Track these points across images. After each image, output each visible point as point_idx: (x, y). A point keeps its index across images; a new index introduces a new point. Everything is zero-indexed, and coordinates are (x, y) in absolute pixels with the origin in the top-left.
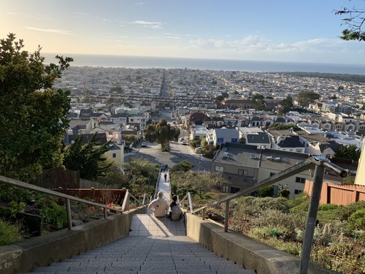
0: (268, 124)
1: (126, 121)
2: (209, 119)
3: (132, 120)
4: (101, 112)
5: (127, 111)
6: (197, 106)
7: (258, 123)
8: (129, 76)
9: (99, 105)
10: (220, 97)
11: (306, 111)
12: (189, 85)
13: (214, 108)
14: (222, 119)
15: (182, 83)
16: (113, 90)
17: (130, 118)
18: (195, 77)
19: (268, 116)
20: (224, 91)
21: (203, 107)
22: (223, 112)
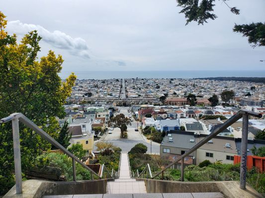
0: (200, 116)
1: (95, 116)
2: (156, 113)
3: (99, 116)
4: (77, 111)
5: (95, 109)
6: (147, 104)
7: (193, 116)
8: (97, 85)
9: (76, 106)
10: (163, 97)
11: (228, 105)
12: (140, 89)
13: (159, 105)
14: (166, 113)
15: (134, 88)
16: (86, 94)
17: (98, 114)
18: (144, 83)
19: (200, 110)
20: (165, 93)
21: (151, 104)
22: (166, 108)
